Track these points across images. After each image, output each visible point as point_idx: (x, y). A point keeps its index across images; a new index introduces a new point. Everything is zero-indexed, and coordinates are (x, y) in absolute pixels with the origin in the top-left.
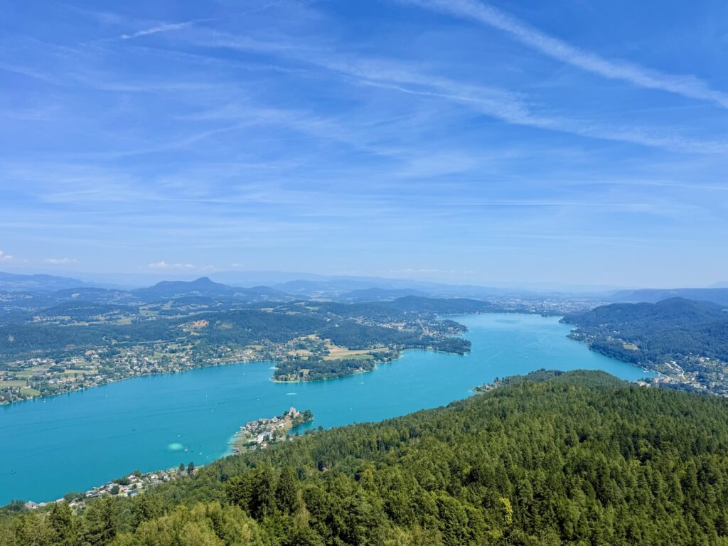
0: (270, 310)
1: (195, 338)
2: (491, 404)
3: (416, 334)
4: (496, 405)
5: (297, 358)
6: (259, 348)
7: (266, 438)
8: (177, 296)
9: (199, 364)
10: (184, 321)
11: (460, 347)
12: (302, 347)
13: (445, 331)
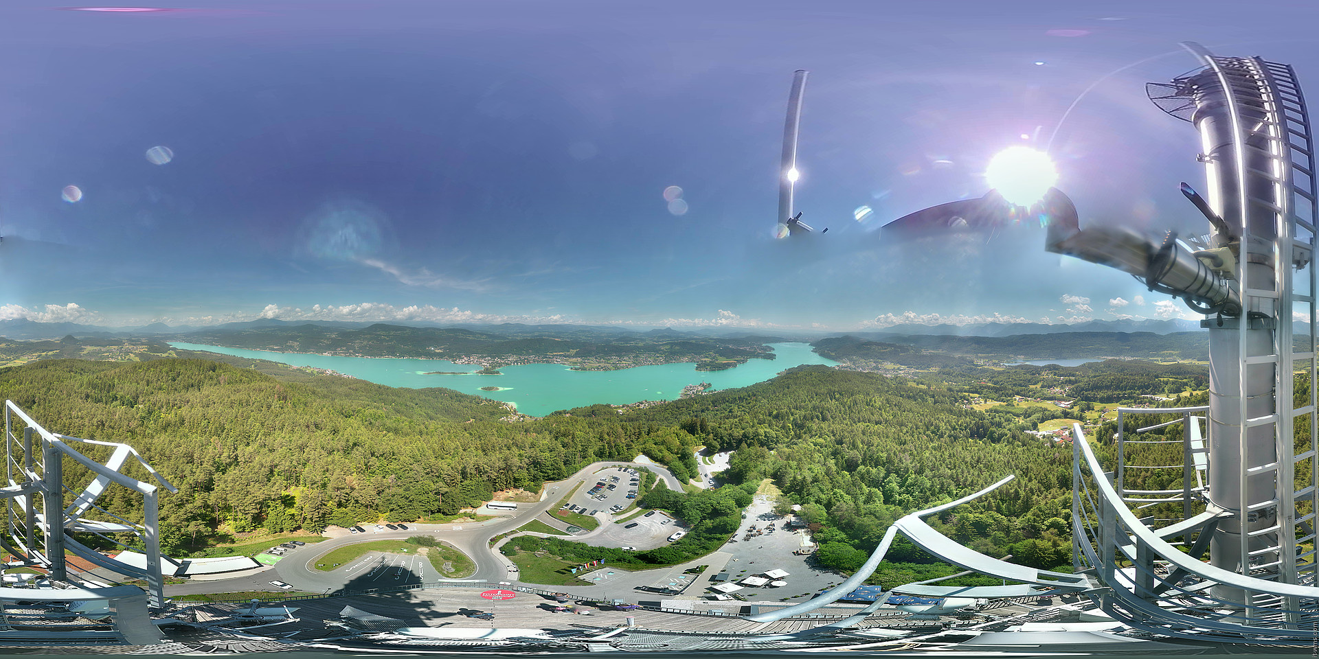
0: (694, 341)
1: (666, 352)
2: (783, 382)
3: (754, 352)
4: (786, 383)
5: (705, 361)
6: (690, 357)
7: (693, 393)
8: (659, 335)
9: (667, 362)
10: (662, 345)
11: (772, 357)
12: (707, 357)
13: (766, 350)
